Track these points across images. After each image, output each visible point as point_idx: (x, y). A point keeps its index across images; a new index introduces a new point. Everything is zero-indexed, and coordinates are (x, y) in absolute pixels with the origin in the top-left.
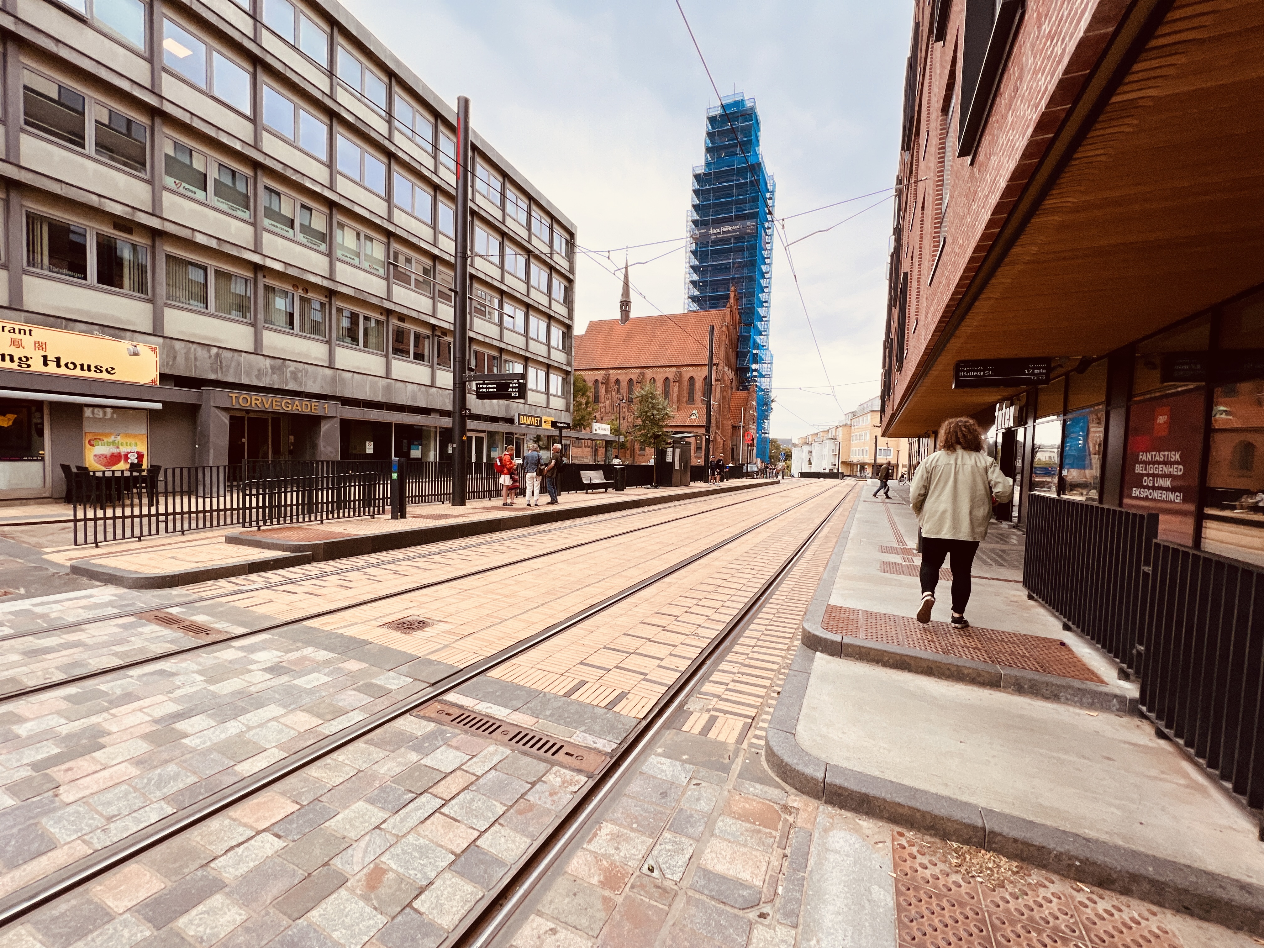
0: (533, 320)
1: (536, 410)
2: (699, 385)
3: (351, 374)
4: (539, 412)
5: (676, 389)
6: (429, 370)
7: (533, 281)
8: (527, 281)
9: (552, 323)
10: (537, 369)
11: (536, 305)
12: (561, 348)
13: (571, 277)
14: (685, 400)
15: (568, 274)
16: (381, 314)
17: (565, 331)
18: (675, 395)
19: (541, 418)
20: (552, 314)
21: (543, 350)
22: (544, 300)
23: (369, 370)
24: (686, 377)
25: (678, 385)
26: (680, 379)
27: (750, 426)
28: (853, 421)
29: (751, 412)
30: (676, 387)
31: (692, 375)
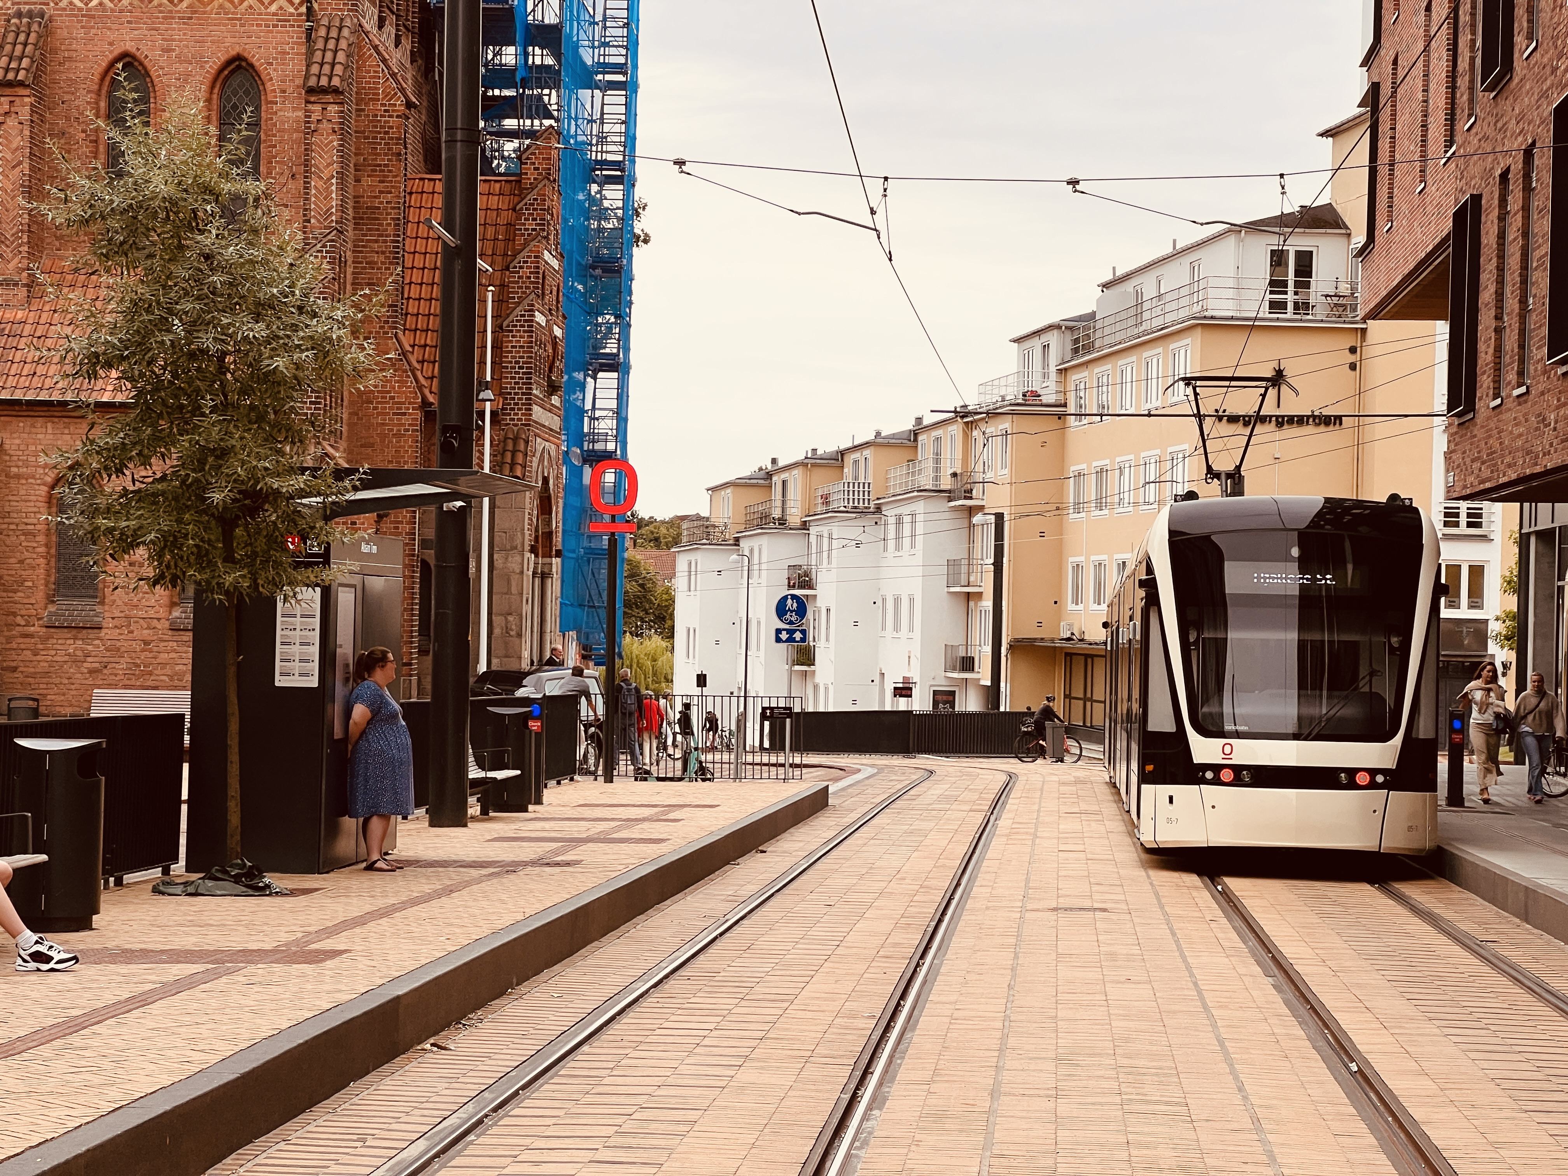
2: (181, 110)
24: (88, 55)
25: (25, 113)
26: (39, 69)
27: (537, 412)
28: (1074, 377)
29: (540, 318)
30: (11, 122)
31: (130, 47)
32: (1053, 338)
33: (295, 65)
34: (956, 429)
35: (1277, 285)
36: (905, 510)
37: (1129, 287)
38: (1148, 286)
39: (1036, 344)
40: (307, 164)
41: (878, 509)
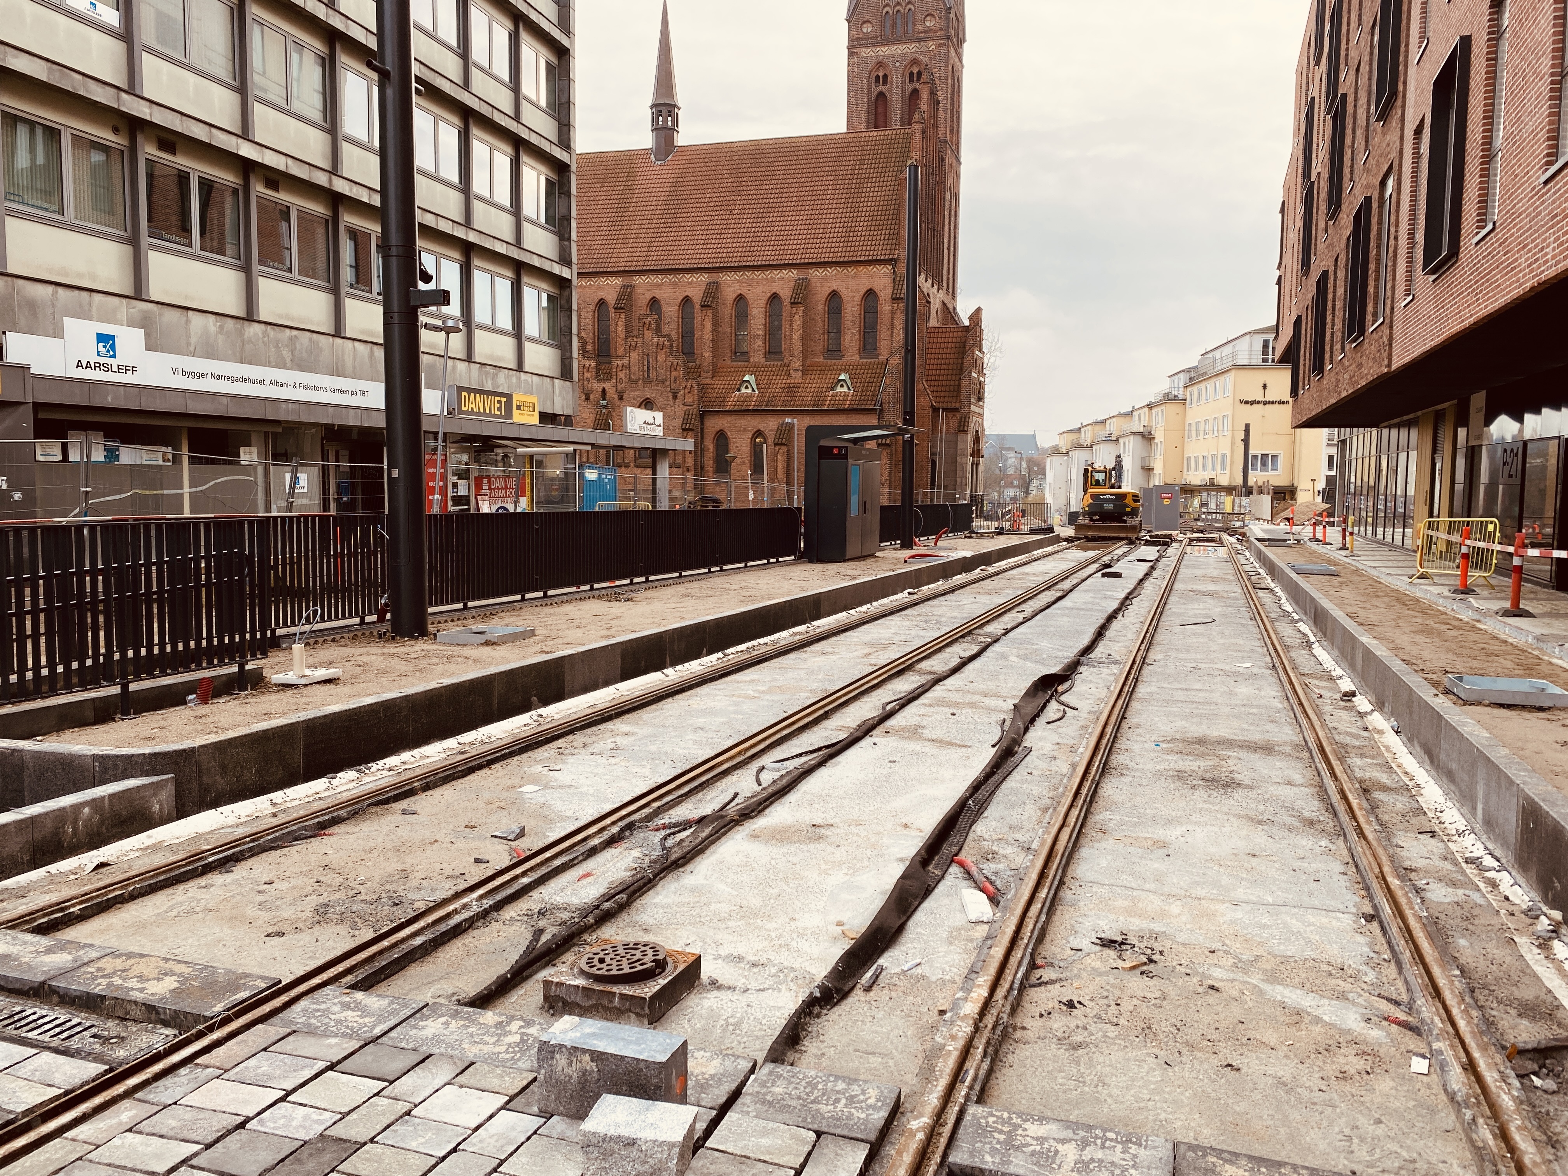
0: (480, 148)
1: (495, 376)
2: (852, 310)
3: (50, 289)
4: (503, 382)
5: (798, 321)
6: (241, 276)
7: (478, 51)
8: (463, 49)
9: (525, 158)
10: (493, 275)
11: (485, 110)
12: (543, 220)
13: (565, 41)
14: (819, 347)
15: (556, 33)
16: (116, 130)
17: (554, 177)
18: (796, 336)
19: (509, 397)
20: (525, 134)
21: (503, 225)
22: (503, 99)
23: (93, 277)
24: (821, 292)
25: (801, 313)
26: (806, 297)
27: (973, 408)
28: (1189, 389)
29: (974, 375)
30: (797, 316)
31: (835, 288)
32: (1182, 375)
33: (889, 291)
34: (1146, 409)
35: (1265, 353)
36: (1127, 439)
37: (1210, 355)
38: (1217, 354)
39: (1176, 377)
40: (892, 324)
41: (1117, 440)
